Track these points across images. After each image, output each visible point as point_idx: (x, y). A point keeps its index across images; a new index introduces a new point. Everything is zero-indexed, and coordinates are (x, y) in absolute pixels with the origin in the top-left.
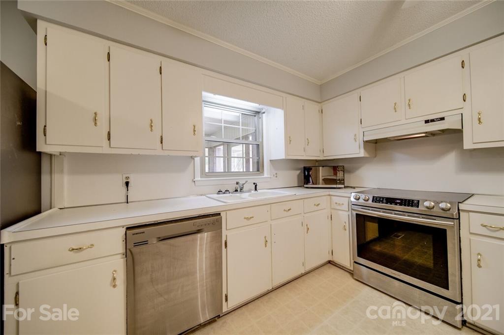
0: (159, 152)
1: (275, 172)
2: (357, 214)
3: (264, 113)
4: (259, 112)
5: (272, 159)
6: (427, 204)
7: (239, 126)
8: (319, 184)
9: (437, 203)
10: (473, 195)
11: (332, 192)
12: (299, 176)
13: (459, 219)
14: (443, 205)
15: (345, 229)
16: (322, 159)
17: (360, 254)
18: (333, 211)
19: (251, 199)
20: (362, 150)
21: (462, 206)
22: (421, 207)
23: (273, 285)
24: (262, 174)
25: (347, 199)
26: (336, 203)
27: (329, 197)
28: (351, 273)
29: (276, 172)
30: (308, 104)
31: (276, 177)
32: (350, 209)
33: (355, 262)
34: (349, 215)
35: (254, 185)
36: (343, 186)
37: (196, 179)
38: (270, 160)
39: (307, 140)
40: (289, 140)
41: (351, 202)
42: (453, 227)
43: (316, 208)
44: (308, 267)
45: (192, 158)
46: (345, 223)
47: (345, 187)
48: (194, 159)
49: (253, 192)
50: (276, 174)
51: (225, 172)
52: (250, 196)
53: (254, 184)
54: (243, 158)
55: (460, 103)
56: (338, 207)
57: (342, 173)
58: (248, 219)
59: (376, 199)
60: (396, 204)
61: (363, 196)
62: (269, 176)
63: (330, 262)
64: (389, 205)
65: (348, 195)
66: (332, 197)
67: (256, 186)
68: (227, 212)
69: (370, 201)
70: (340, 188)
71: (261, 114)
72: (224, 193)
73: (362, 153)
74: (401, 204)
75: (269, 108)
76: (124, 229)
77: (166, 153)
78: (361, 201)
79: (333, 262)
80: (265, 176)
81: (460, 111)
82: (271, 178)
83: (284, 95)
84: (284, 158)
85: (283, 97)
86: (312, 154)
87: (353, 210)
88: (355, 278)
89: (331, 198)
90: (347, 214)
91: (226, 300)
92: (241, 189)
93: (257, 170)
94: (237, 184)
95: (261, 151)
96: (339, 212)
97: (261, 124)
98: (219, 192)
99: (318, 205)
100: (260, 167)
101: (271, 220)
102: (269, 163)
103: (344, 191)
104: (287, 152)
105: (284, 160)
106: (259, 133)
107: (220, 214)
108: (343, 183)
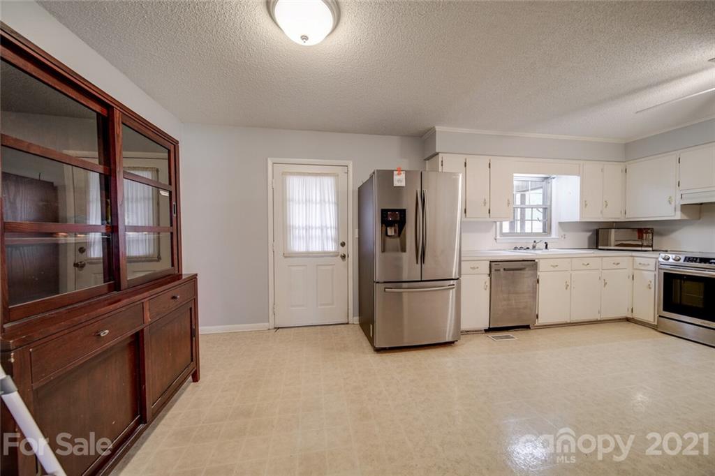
0: (487, 219)
1: (563, 233)
2: (665, 273)
3: (554, 178)
4: (548, 178)
5: (561, 221)
8: (610, 246)
11: (635, 254)
12: (590, 238)
15: (650, 288)
16: (622, 220)
17: (665, 309)
18: (636, 272)
19: (545, 254)
20: (679, 213)
23: (572, 319)
24: (549, 235)
25: (654, 259)
26: (640, 264)
27: (631, 258)
28: (655, 328)
29: (565, 233)
30: (608, 165)
31: (564, 238)
32: (657, 269)
33: (660, 316)
34: (655, 275)
36: (651, 249)
38: (560, 223)
39: (604, 203)
40: (584, 204)
41: (659, 262)
43: (616, 267)
44: (605, 317)
46: (651, 282)
47: (653, 250)
48: (496, 223)
49: (544, 250)
50: (565, 235)
51: (521, 233)
52: (542, 252)
53: (546, 243)
56: (642, 268)
57: (650, 235)
58: (554, 266)
59: (689, 259)
61: (672, 256)
62: (557, 237)
63: (628, 320)
64: (702, 264)
65: (656, 257)
66: (635, 258)
67: (547, 245)
68: (539, 259)
69: (682, 261)
70: (646, 251)
71: (549, 180)
72: (519, 249)
73: (678, 216)
75: (560, 176)
76: (489, 262)
77: (469, 220)
78: (671, 260)
79: (633, 319)
80: (552, 237)
82: (559, 238)
83: (582, 162)
84: (579, 220)
86: (610, 216)
87: (661, 269)
88: (659, 330)
89: (633, 259)
90: (653, 273)
91: (537, 317)
92: (534, 247)
93: (544, 231)
94: (535, 242)
95: (549, 213)
96: (643, 272)
97: (550, 189)
98: (516, 248)
99: (618, 264)
100: (547, 229)
101: (572, 270)
102: (557, 224)
103: (652, 252)
104: (581, 216)
105: (577, 222)
106: (547, 197)
107: (534, 261)
108: (652, 246)
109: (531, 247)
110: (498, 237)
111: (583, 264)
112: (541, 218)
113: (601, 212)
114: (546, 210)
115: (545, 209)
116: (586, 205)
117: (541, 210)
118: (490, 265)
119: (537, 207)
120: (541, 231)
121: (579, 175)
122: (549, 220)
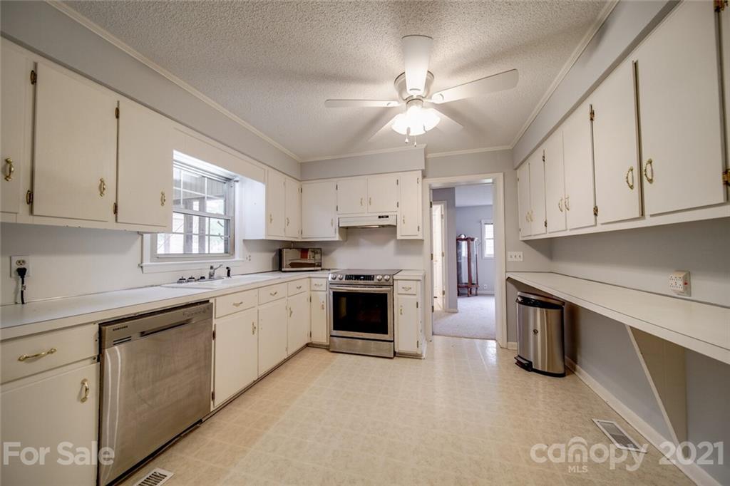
0: (112, 225)
2: (333, 292)
3: (237, 181)
4: (230, 179)
5: (246, 238)
6: (378, 277)
7: (204, 193)
9: (383, 276)
10: (401, 270)
11: (311, 274)
12: (273, 259)
13: (393, 285)
14: (386, 277)
15: (323, 308)
16: (299, 240)
17: (336, 328)
18: (312, 293)
19: (226, 286)
20: (337, 234)
21: (395, 277)
22: (375, 281)
23: (260, 373)
24: (232, 257)
25: (325, 279)
26: (315, 284)
27: (309, 279)
28: (327, 348)
29: (249, 254)
30: (289, 180)
31: (250, 260)
32: (328, 289)
33: (331, 336)
34: (327, 295)
35: (227, 270)
36: (319, 268)
37: (144, 264)
38: (244, 240)
39: (287, 220)
40: (270, 219)
41: (329, 282)
42: (390, 291)
43: (298, 291)
44: (291, 352)
45: (140, 234)
46: (324, 302)
47: (322, 270)
48: (142, 235)
49: (226, 279)
50: (250, 256)
51: (184, 254)
52: (223, 283)
53: (227, 268)
54: (209, 235)
55: (396, 208)
56: (318, 289)
57: (320, 255)
58: (237, 305)
59: (348, 277)
60: (361, 280)
61: (337, 276)
62: (241, 259)
63: (308, 345)
64: (356, 281)
65: (326, 276)
66: (312, 279)
67: (229, 272)
68: (217, 298)
69: (344, 279)
70: (316, 271)
71: (232, 183)
72: (188, 281)
73: (337, 238)
74: (363, 279)
75: (245, 178)
76: (97, 326)
77: (121, 227)
78: (337, 280)
79: (311, 343)
80: (235, 259)
81: (395, 214)
82: (243, 261)
83: (267, 168)
84: (264, 238)
85: (265, 170)
86: (291, 235)
87: (331, 289)
88: (331, 350)
89: (310, 281)
90: (325, 293)
91: (213, 398)
92: (211, 276)
93: (226, 252)
94: (212, 268)
95: (232, 227)
96: (319, 293)
97: (232, 194)
98: (181, 280)
99: (300, 287)
100: (230, 248)
101: (259, 305)
102: (242, 243)
103: (321, 272)
104: (267, 233)
105: (263, 240)
106: (229, 206)
107: (208, 301)
108: (320, 266)
109: (207, 277)
110: (146, 263)
111: (271, 294)
112: (222, 234)
113: (285, 230)
114: (229, 223)
115: (227, 221)
116: (271, 220)
117: (222, 222)
118: (100, 332)
119: (217, 216)
120: (223, 251)
121: (263, 182)
122: (232, 236)
